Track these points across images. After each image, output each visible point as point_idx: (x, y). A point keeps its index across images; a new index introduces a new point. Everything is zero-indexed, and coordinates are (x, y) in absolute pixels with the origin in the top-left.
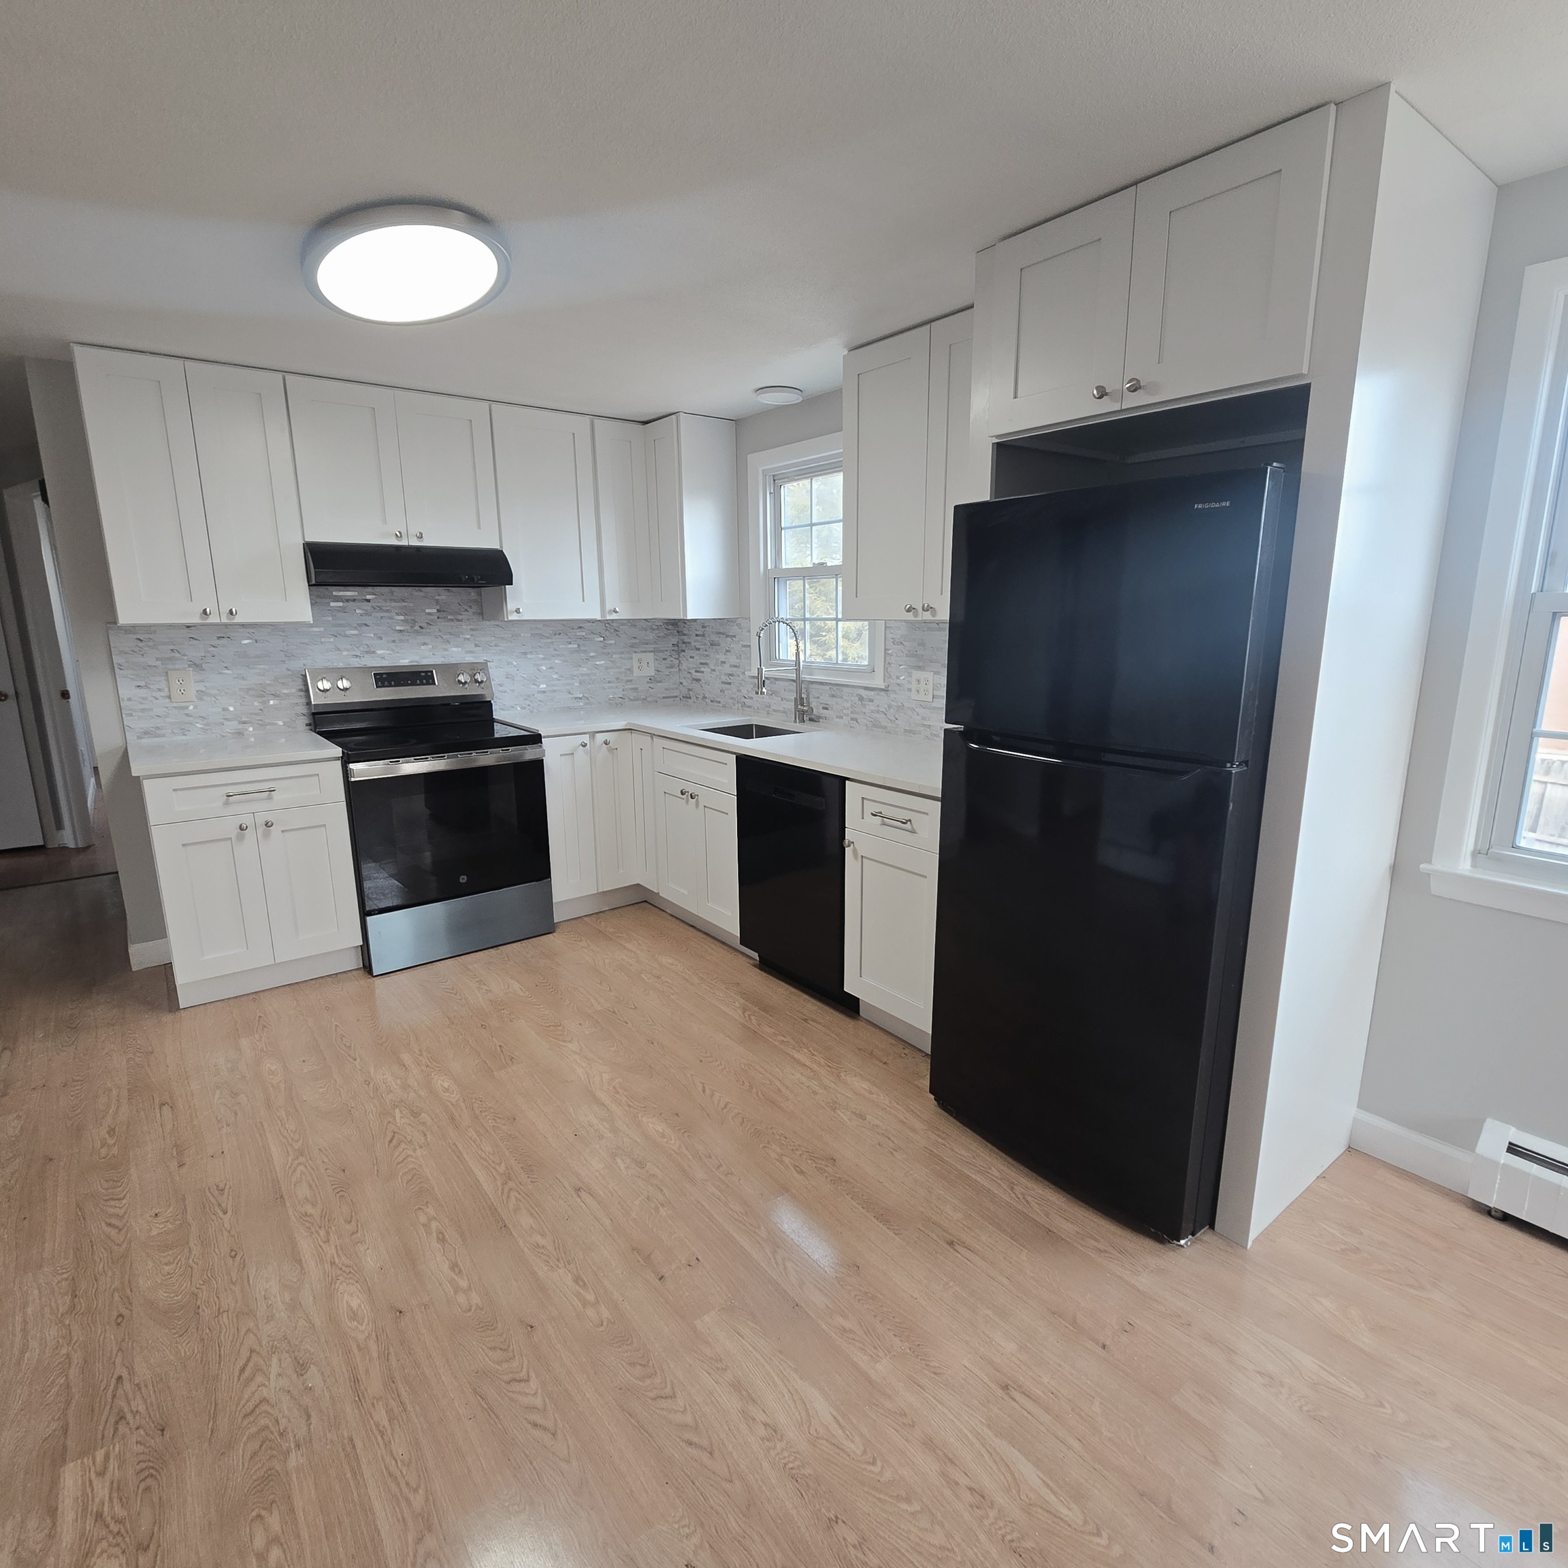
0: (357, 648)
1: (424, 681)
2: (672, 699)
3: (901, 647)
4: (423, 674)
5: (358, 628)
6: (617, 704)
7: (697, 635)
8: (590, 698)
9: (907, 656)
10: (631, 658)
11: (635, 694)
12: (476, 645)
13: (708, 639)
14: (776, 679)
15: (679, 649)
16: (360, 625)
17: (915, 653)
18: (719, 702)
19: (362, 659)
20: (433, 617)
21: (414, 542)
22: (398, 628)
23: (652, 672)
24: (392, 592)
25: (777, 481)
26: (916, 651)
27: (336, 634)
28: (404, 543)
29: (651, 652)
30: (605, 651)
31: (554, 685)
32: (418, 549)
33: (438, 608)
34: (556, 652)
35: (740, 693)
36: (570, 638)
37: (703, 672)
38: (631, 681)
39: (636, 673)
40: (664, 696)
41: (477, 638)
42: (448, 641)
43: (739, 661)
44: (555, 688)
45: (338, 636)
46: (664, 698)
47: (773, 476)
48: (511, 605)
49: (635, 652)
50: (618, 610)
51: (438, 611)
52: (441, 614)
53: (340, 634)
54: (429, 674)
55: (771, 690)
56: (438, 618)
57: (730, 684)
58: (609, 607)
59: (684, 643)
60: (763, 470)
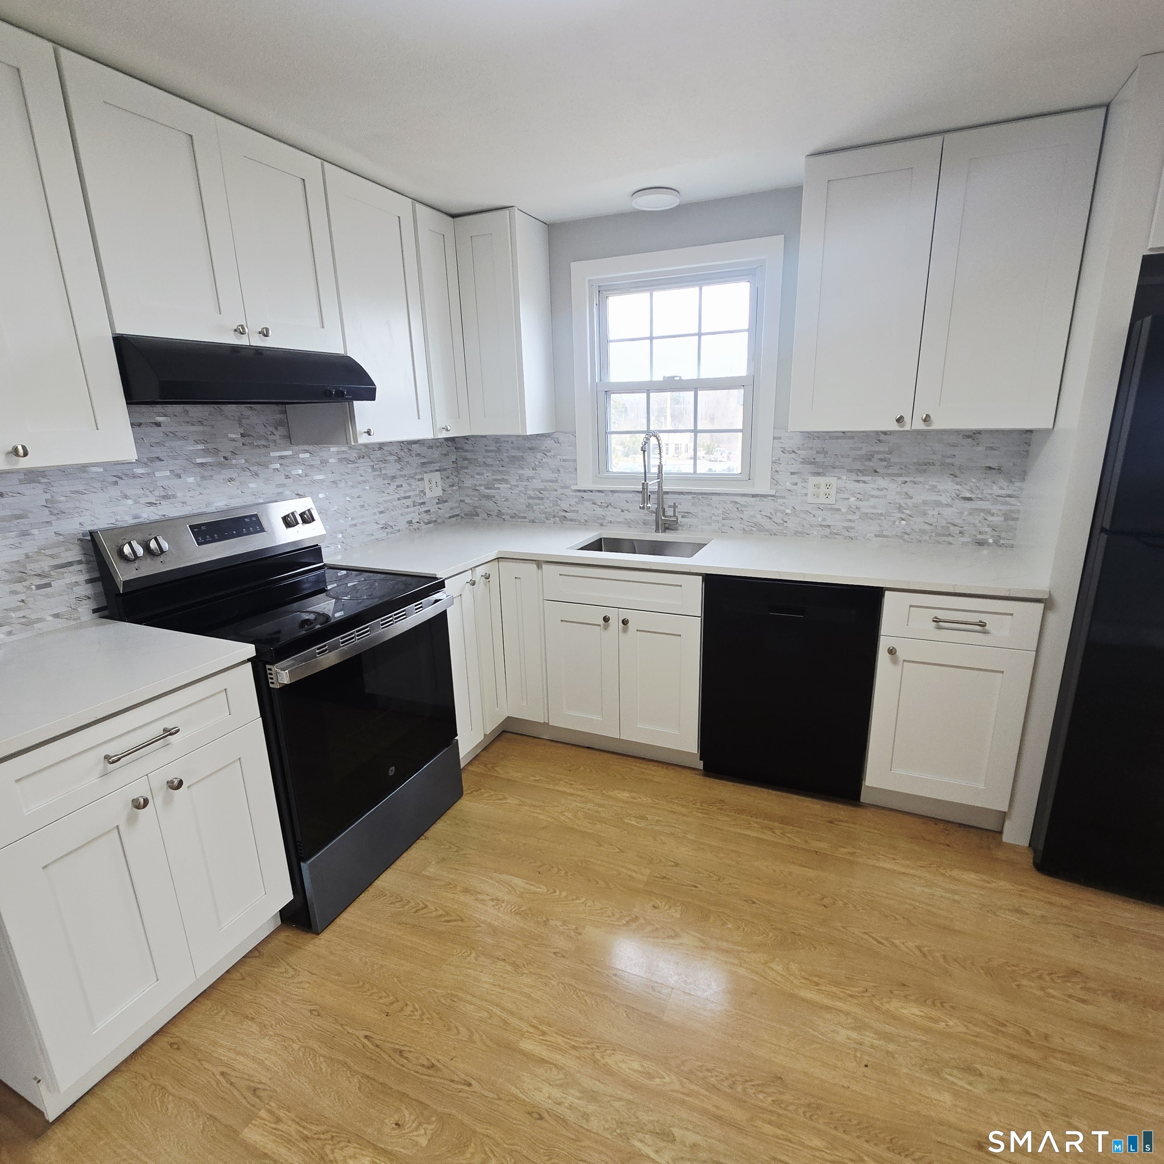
0: (151, 492)
1: (251, 529)
2: (455, 518)
3: (793, 455)
4: (247, 520)
5: (149, 463)
6: (415, 529)
7: (487, 451)
8: (394, 527)
9: (802, 463)
10: (422, 479)
11: (428, 517)
12: (287, 477)
13: (505, 454)
14: (613, 491)
15: (458, 468)
16: (151, 460)
17: (813, 460)
18: (525, 518)
19: (159, 507)
20: (234, 444)
21: (257, 341)
22: (199, 461)
23: (438, 492)
24: (187, 412)
25: (602, 292)
26: (814, 459)
27: (120, 474)
28: (243, 341)
29: (437, 471)
30: (402, 473)
31: (363, 516)
32: (259, 352)
33: (243, 432)
34: (362, 478)
35: (557, 507)
36: (373, 461)
37: (499, 488)
38: (424, 503)
39: (429, 494)
40: (450, 515)
41: (286, 468)
42: (256, 474)
43: (556, 475)
44: (364, 520)
45: (123, 477)
46: (450, 517)
47: (599, 287)
48: (361, 425)
49: (426, 472)
50: (449, 428)
51: (242, 435)
52: (247, 440)
53: (126, 475)
54: (254, 519)
55: (606, 503)
56: (243, 444)
57: (542, 499)
58: (440, 424)
59: (465, 459)
60: (589, 280)
